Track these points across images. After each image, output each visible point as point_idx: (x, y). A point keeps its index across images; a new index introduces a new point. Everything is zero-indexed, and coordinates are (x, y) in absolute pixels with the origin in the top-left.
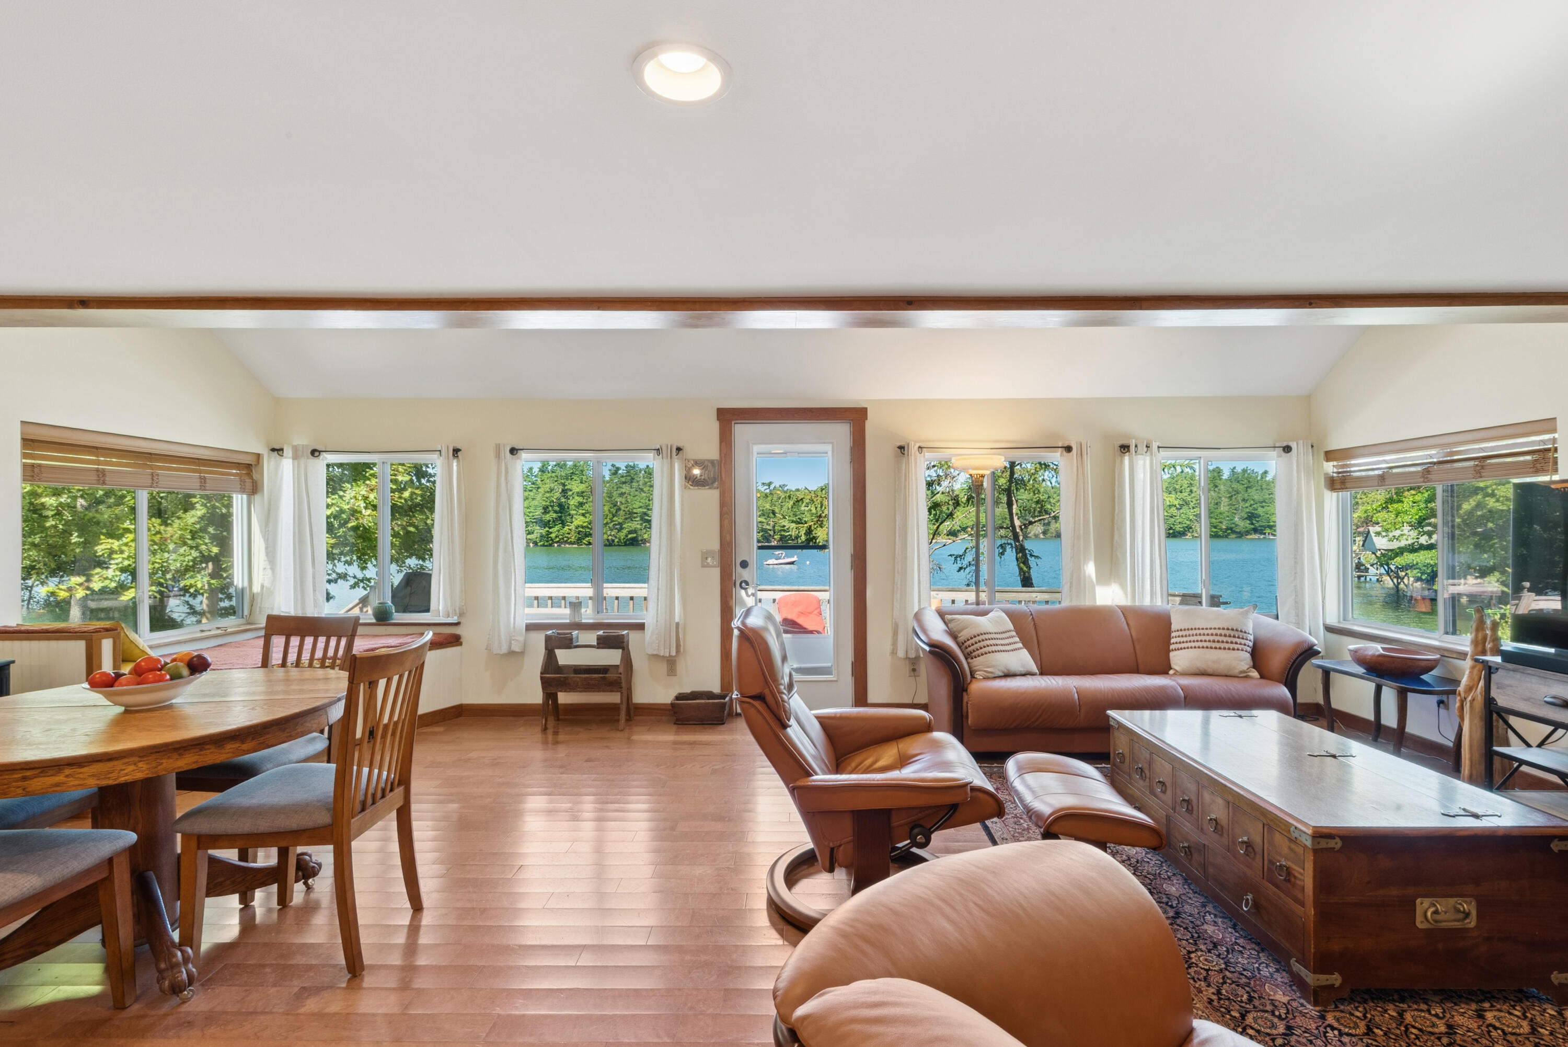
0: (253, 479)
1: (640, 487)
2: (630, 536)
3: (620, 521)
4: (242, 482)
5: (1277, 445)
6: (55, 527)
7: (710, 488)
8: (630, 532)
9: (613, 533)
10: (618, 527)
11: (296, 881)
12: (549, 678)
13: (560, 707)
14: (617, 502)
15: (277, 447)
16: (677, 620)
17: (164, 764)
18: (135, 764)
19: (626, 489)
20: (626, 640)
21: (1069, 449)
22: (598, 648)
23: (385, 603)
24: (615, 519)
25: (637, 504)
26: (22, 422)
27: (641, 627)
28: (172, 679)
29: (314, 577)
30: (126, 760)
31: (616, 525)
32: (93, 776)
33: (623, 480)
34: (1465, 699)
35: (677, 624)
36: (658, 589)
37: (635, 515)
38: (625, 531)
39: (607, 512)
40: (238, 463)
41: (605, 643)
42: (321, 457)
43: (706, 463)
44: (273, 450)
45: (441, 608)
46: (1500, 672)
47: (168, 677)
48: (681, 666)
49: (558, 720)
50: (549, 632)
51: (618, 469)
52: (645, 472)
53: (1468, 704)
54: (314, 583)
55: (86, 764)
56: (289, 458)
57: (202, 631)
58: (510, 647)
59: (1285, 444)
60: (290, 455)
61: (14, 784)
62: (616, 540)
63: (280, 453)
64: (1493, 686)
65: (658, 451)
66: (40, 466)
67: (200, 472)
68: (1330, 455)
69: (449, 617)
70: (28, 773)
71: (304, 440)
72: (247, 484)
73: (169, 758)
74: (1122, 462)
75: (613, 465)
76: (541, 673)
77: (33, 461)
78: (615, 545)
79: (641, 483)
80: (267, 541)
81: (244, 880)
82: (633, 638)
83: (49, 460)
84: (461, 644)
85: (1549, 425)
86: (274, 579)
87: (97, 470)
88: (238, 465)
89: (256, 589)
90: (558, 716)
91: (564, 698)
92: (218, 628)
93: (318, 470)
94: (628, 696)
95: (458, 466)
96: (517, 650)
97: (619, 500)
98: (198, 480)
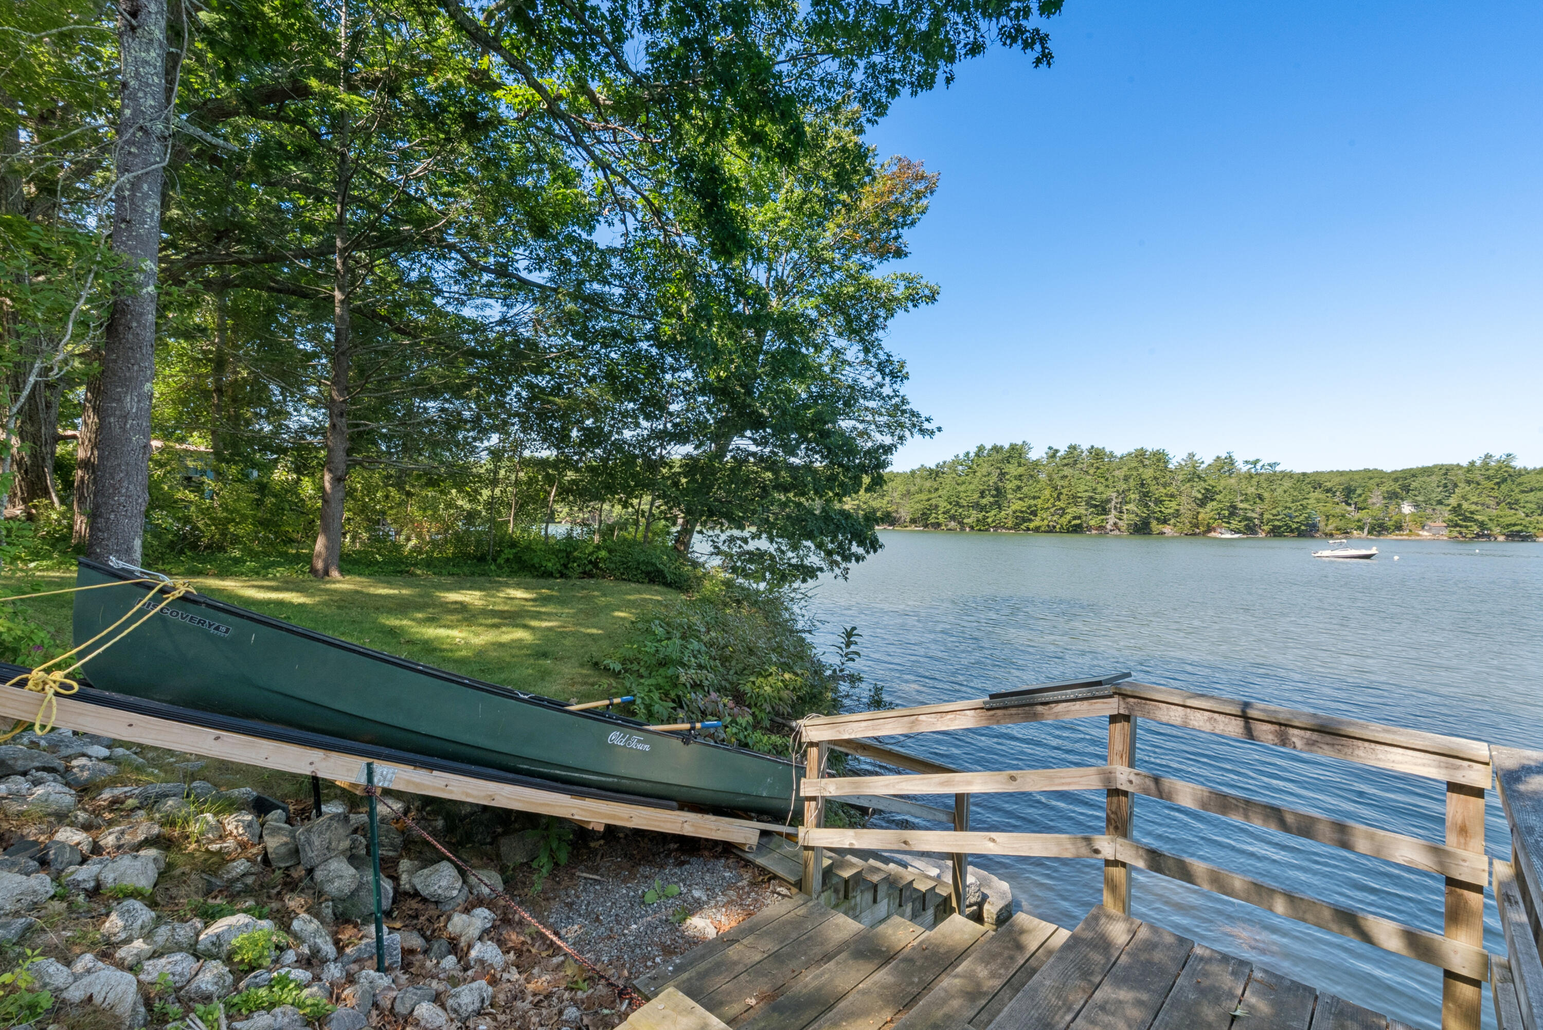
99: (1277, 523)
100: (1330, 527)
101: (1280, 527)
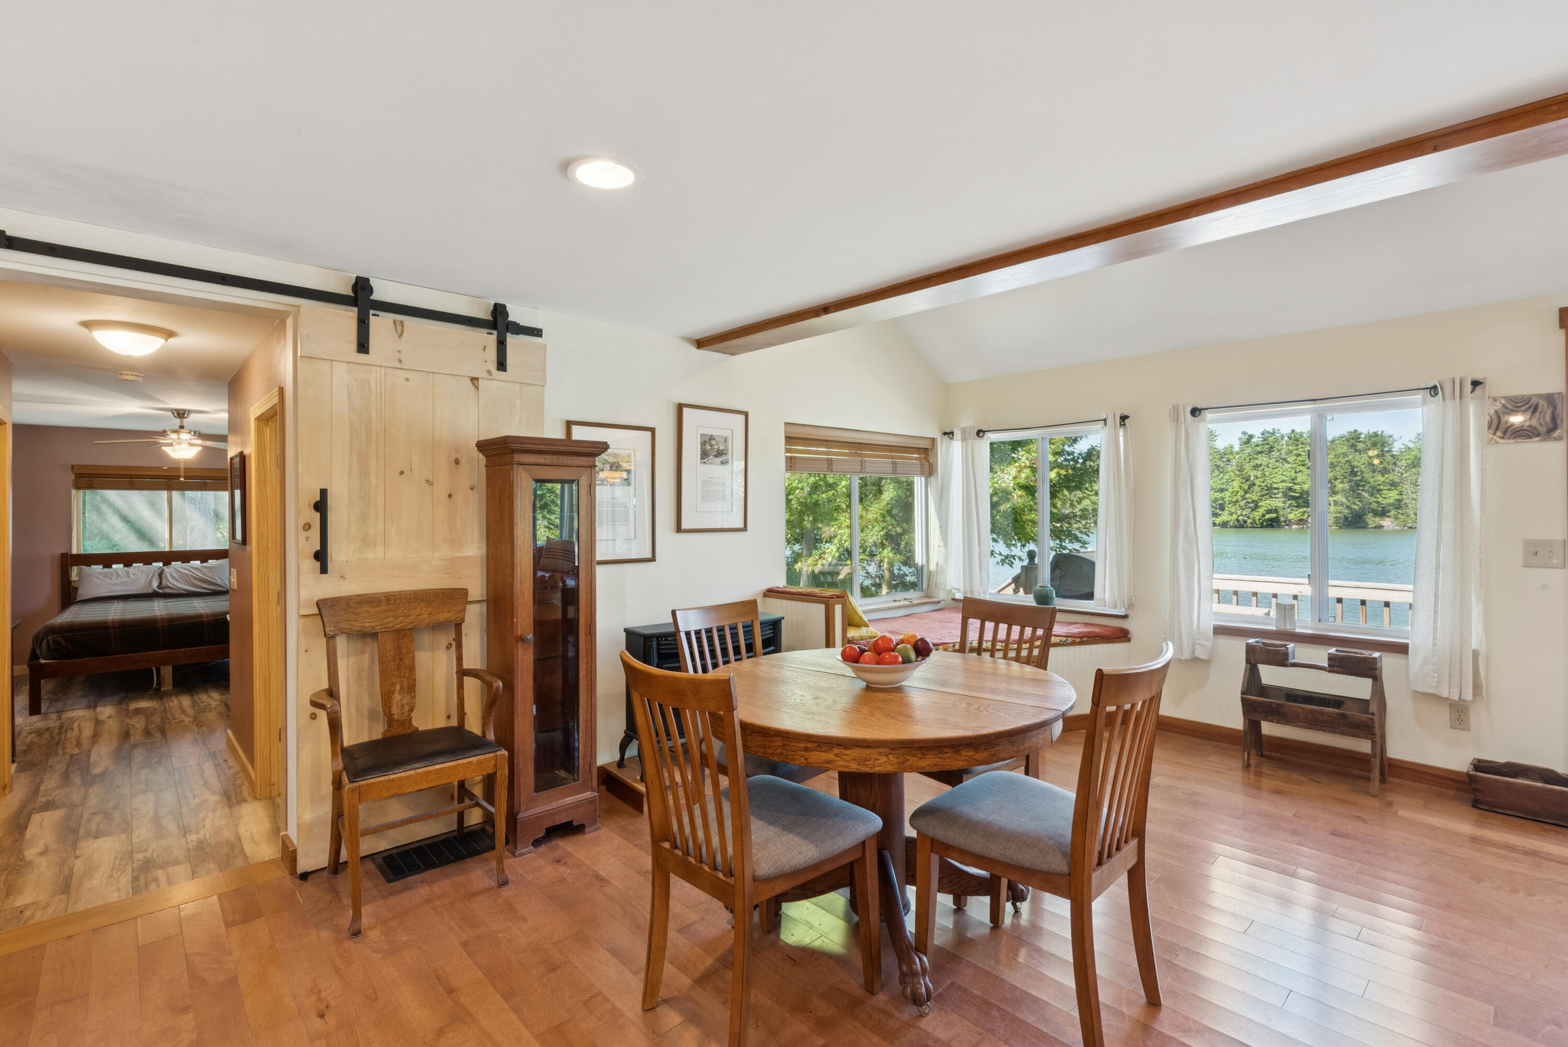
0: (929, 463)
1: (1283, 457)
2: (1268, 516)
3: (1255, 498)
4: (922, 465)
6: (797, 508)
7: (1545, 441)
8: (1269, 512)
9: (1244, 513)
10: (1251, 505)
11: (1008, 901)
12: (1253, 700)
13: (1264, 739)
14: (1250, 476)
15: (948, 431)
16: (1474, 645)
17: (910, 761)
18: (887, 756)
19: (1262, 459)
20: (1378, 666)
22: (1330, 671)
23: (1046, 587)
24: (1247, 496)
25: (1279, 478)
26: (785, 423)
27: (1402, 649)
28: (903, 662)
29: (980, 557)
30: (880, 750)
31: (1249, 503)
32: (855, 760)
33: (1259, 449)
35: (1476, 654)
36: (1436, 596)
37: (1275, 491)
38: (1261, 511)
39: (1237, 488)
40: (919, 448)
41: (1339, 665)
42: (985, 437)
43: (1534, 401)
44: (945, 434)
45: (1106, 597)
47: (900, 659)
48: (1478, 717)
49: (1262, 756)
50: (1251, 641)
51: (1251, 436)
52: (1290, 438)
54: (980, 562)
55: (850, 747)
56: (958, 440)
57: (895, 601)
58: (1193, 652)
60: (959, 437)
61: (799, 752)
62: (1249, 521)
63: (951, 436)
65: (1434, 390)
66: (795, 457)
67: (892, 457)
69: (1116, 608)
70: (809, 745)
71: (969, 421)
72: (925, 467)
73: (914, 755)
75: (1244, 433)
76: (1243, 693)
77: (791, 455)
78: (1247, 527)
79: (1283, 452)
80: (940, 520)
81: (959, 882)
82: (1389, 664)
83: (801, 452)
84: (1129, 640)
86: (946, 557)
87: (828, 460)
88: (918, 450)
89: (933, 567)
90: (1262, 752)
91: (1268, 728)
92: (906, 599)
93: (983, 448)
94: (1380, 744)
95: (1125, 436)
96: (1203, 656)
97: (1252, 474)
98: (891, 465)
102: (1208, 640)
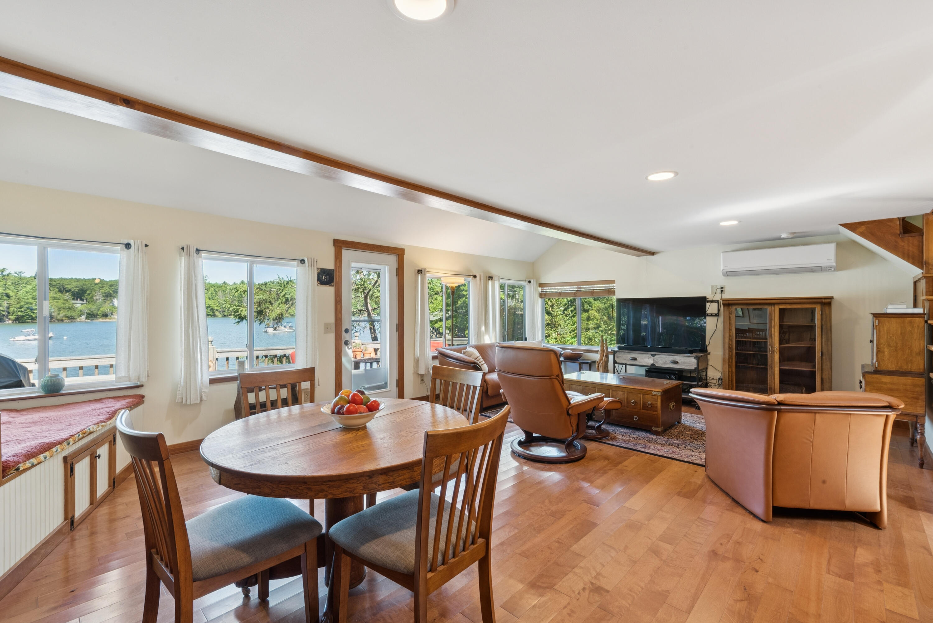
5: (527, 280)
7: (329, 286)
21: (475, 277)
34: (600, 363)
43: (328, 271)
46: (618, 353)
53: (601, 365)
59: (529, 280)
64: (616, 357)
65: (303, 261)
68: (541, 285)
74: (488, 283)
84: (143, 402)
85: (613, 282)
96: (205, 399)
99: (20, 314)
100: (61, 315)
101: (23, 317)
102: (207, 389)
